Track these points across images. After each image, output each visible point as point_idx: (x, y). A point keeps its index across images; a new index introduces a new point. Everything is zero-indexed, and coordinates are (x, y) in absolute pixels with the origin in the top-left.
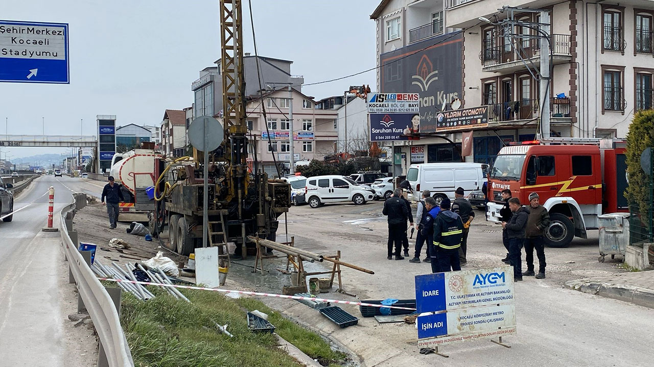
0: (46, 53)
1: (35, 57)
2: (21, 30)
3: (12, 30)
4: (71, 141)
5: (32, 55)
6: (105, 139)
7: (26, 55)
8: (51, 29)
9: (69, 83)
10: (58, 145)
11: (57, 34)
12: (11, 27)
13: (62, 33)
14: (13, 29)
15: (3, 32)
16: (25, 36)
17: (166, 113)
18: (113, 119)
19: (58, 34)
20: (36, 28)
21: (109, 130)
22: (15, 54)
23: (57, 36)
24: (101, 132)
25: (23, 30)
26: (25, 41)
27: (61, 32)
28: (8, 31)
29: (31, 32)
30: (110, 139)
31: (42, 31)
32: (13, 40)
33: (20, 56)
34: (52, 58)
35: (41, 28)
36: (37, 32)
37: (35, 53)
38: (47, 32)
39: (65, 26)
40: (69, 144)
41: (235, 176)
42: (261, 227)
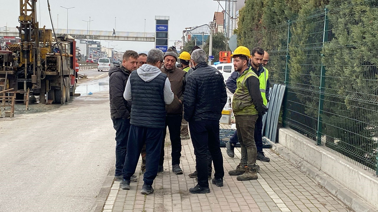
6: (160, 35)
10: (126, 39)
17: (214, 15)
18: (167, 19)
21: (163, 28)
24: (157, 30)
30: (164, 35)
40: (134, 39)
41: (22, 50)
42: (34, 83)
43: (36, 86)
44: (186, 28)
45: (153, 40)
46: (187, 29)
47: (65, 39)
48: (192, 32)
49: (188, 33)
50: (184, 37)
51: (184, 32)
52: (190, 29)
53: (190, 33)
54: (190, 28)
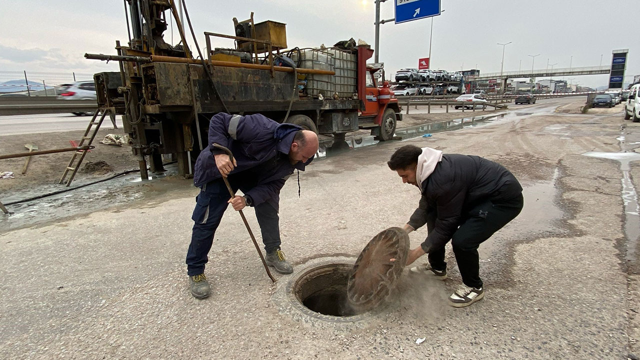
6: (616, 67)
9: (440, 14)
24: (613, 63)
30: (621, 67)
40: (589, 73)
45: (608, 72)
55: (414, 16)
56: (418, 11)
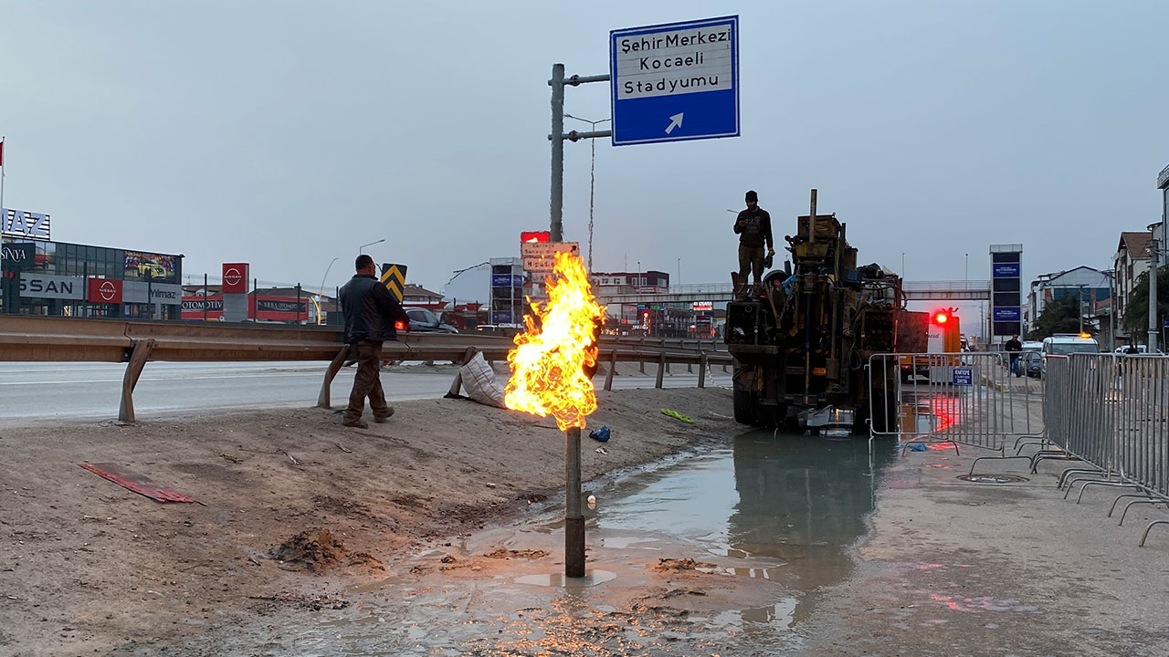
0: (698, 80)
1: (679, 90)
2: (656, 43)
3: (640, 45)
4: (948, 289)
5: (673, 87)
7: (663, 88)
8: (707, 31)
9: (738, 135)
10: (927, 296)
11: (717, 40)
12: (638, 39)
13: (726, 36)
14: (643, 43)
15: (626, 51)
16: (662, 53)
17: (1122, 239)
18: (1016, 250)
19: (720, 40)
20: (682, 34)
21: (1009, 269)
22: (646, 89)
23: (718, 44)
24: (995, 274)
25: (658, 41)
26: (662, 63)
27: (724, 34)
28: (635, 46)
29: (672, 42)
31: (692, 38)
32: (643, 63)
33: (655, 93)
34: (710, 88)
35: (689, 33)
36: (682, 41)
37: (679, 82)
38: (700, 39)
39: (732, 21)
40: (944, 296)
41: (801, 294)
42: (832, 380)
43: (836, 386)
44: (1040, 276)
45: (986, 296)
46: (1043, 279)
47: (877, 275)
48: (1053, 282)
49: (1045, 285)
50: (1034, 294)
51: (1035, 283)
52: (1047, 278)
53: (1050, 285)
54: (1049, 275)
55: (668, 130)
56: (678, 120)
